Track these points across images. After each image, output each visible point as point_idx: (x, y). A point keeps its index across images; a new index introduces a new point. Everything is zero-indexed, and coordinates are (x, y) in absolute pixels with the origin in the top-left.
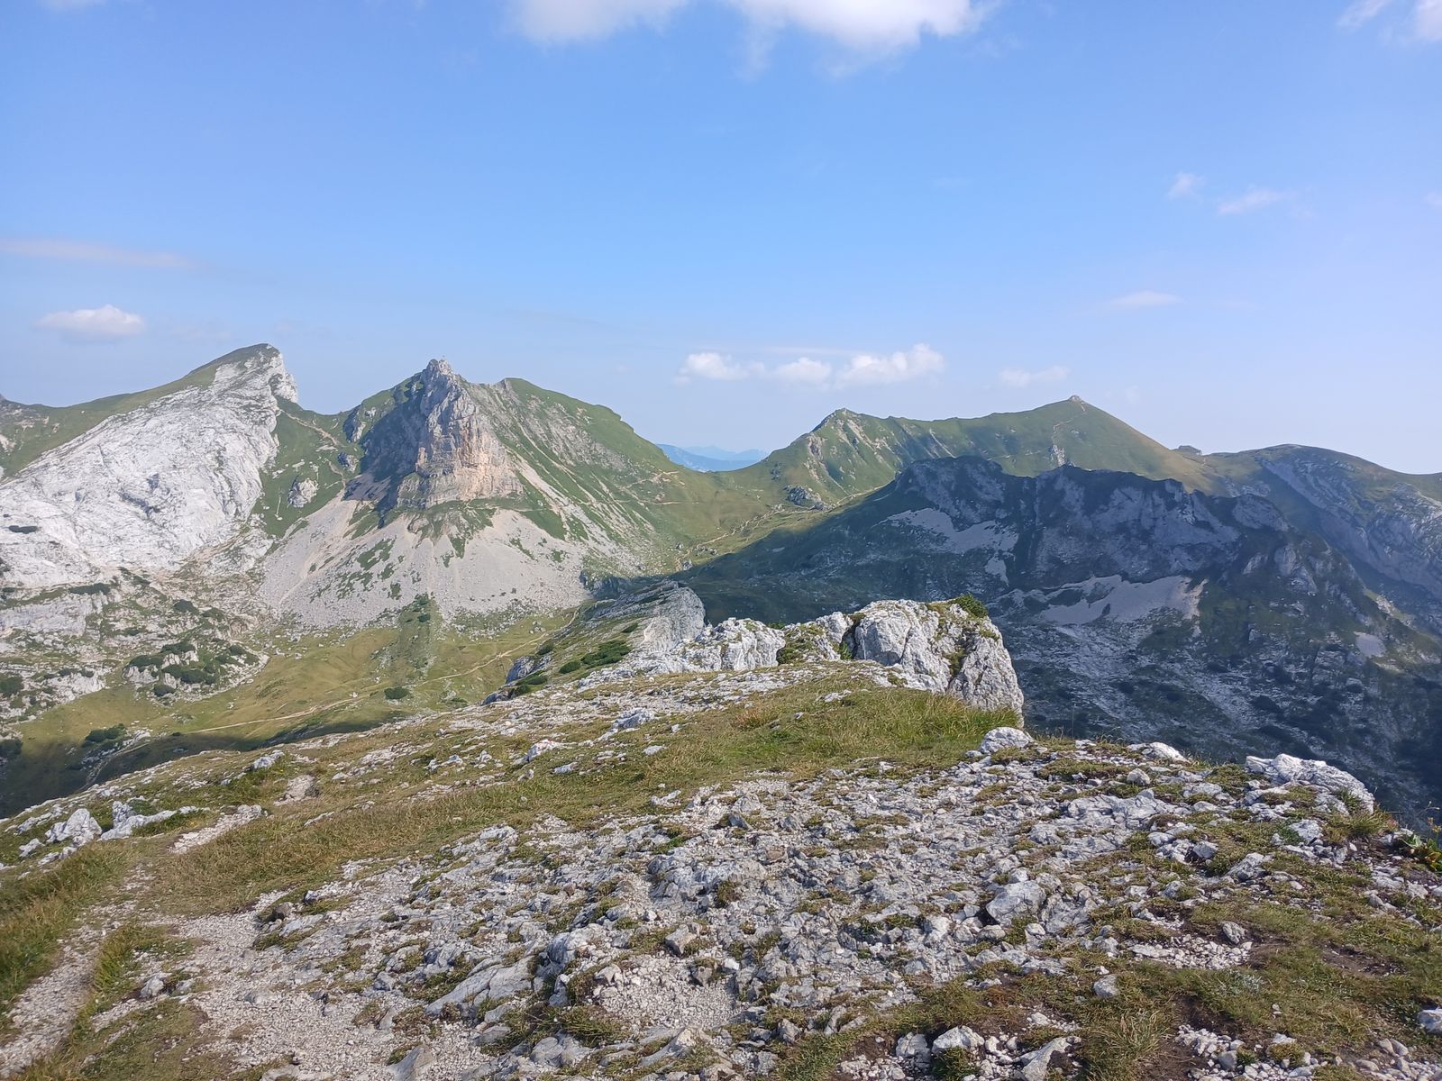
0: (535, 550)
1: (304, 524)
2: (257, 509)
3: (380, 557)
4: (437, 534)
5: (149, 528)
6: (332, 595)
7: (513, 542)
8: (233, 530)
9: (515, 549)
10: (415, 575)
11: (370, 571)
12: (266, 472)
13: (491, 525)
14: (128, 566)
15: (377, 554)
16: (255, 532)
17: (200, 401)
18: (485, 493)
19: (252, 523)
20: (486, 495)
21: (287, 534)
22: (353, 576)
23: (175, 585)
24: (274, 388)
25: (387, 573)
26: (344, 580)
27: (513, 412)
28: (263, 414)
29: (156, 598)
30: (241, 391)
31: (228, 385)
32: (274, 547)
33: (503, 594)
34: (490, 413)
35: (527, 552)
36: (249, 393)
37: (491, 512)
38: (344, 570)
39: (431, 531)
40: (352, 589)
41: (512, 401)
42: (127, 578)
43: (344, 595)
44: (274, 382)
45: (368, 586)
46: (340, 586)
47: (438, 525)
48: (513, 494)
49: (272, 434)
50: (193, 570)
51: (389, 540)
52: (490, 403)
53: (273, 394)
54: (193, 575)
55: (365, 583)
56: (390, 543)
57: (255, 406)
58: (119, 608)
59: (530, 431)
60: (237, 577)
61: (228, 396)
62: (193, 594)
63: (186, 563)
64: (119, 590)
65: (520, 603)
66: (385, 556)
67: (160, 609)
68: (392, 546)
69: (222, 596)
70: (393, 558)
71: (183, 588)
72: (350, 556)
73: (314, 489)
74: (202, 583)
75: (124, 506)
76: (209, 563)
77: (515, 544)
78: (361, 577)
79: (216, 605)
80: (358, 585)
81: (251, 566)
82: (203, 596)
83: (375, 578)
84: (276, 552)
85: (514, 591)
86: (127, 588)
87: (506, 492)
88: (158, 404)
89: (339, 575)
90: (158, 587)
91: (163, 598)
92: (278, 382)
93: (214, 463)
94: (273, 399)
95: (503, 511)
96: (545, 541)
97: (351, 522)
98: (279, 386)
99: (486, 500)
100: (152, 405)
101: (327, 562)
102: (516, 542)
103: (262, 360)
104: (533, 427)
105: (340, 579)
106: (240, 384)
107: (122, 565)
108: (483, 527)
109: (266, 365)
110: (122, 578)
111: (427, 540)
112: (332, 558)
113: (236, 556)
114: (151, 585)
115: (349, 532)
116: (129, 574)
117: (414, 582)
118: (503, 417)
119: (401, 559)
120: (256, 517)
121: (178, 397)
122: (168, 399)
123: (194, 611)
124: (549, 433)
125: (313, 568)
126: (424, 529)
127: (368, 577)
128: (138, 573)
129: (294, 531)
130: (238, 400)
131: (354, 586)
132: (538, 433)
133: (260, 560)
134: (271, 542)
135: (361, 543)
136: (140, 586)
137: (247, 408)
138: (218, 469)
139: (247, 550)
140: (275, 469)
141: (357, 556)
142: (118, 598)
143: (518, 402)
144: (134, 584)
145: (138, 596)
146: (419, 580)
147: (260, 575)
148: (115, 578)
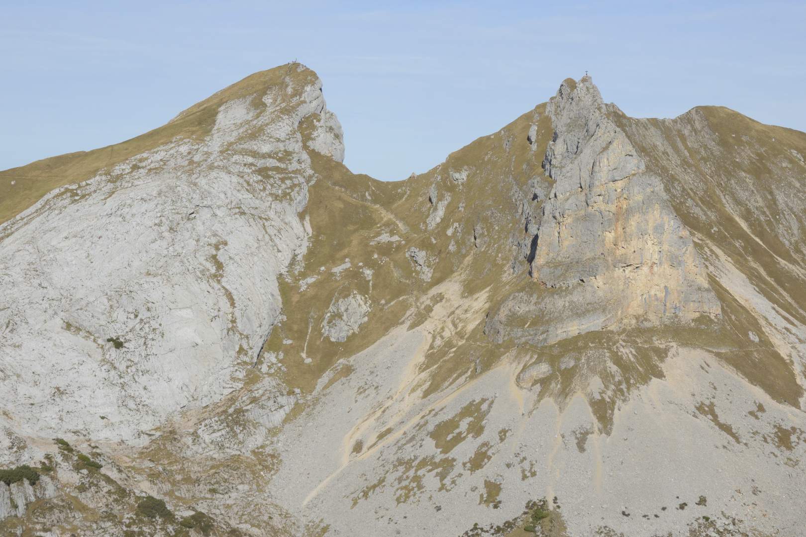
0: (742, 424)
1: (348, 370)
2: (272, 343)
3: (469, 431)
4: (565, 393)
5: (105, 375)
6: (387, 496)
7: (700, 408)
8: (234, 379)
9: (704, 422)
10: (526, 465)
11: (451, 455)
12: (289, 280)
13: (660, 375)
14: (70, 438)
15: (464, 425)
16: (267, 383)
17: (191, 162)
18: (652, 316)
19: (264, 368)
20: (654, 320)
21: (319, 387)
22: (424, 463)
23: (139, 471)
24: (307, 138)
25: (478, 461)
26: (407, 470)
27: (707, 168)
28: (288, 182)
29: (109, 492)
30: (254, 145)
31: (235, 134)
32: (297, 409)
33: (682, 506)
34: (665, 170)
35: (726, 428)
36: (265, 148)
37: (662, 354)
38: (408, 452)
39: (555, 386)
40: (420, 487)
41: (706, 147)
42: (66, 458)
43: (407, 497)
44: (307, 126)
45: (447, 481)
46: (400, 480)
47: (568, 376)
48: (703, 319)
49: (301, 216)
50: (169, 447)
51: (483, 400)
52: (665, 153)
53: (305, 147)
54: (169, 455)
55: (442, 476)
56: (484, 407)
57: (276, 169)
58: (51, 509)
59: (738, 202)
60: (236, 459)
61: (236, 152)
62: (167, 487)
63: (158, 434)
64: (52, 478)
65: (713, 524)
66: (477, 429)
67: (115, 512)
68: (488, 411)
69: (213, 491)
70: (490, 434)
71: (153, 477)
72: (420, 427)
73: (365, 308)
74: (183, 469)
75: (68, 338)
76: (195, 435)
77: (705, 413)
78: (435, 466)
79: (202, 508)
80: (431, 480)
81: (259, 442)
82: (183, 492)
83: (458, 468)
84: (301, 419)
85: (702, 501)
86: (67, 474)
87: (689, 315)
88: (127, 168)
89: (400, 462)
90: (114, 474)
91: (122, 493)
92: (314, 128)
93: (208, 265)
94: (305, 156)
95: (683, 351)
96: (761, 408)
97: (422, 368)
98: (315, 134)
99: (652, 331)
100: (117, 170)
101: (381, 436)
102: (707, 410)
103: (290, 90)
104: (743, 195)
105: (401, 469)
106: (255, 134)
107: (61, 436)
108: (645, 380)
109: (295, 100)
110: (59, 459)
111: (549, 402)
112: (389, 431)
113: (237, 423)
114: (103, 471)
115: (419, 386)
116: (70, 450)
117: (524, 477)
118: (688, 178)
119: (503, 434)
120: (271, 357)
121: (158, 157)
122: (141, 161)
123: (169, 517)
124: (772, 204)
125: (358, 447)
126: (544, 382)
127: (448, 464)
128: (84, 449)
129: (331, 382)
130: (250, 160)
131: (424, 481)
132: (751, 205)
133: (273, 432)
134: (292, 400)
135: (437, 406)
136: (85, 471)
137: (263, 172)
138: (215, 276)
139: (255, 412)
140: (303, 275)
141: (431, 427)
142: (50, 491)
143: (717, 150)
144: (77, 468)
145: (82, 489)
146: (534, 474)
147: (273, 456)
148: (48, 457)
